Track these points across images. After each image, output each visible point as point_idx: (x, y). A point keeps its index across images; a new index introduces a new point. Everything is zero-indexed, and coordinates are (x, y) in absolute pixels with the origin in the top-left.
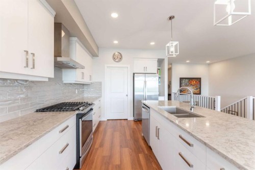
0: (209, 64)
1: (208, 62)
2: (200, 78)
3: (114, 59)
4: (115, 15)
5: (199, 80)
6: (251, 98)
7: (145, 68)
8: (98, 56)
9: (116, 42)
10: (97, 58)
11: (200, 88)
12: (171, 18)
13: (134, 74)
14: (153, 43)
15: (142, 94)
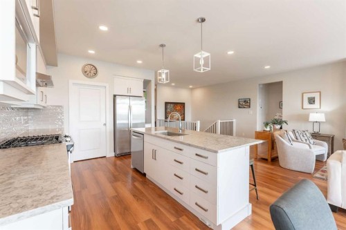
0: (192, 89)
1: (191, 87)
2: (184, 104)
3: (85, 72)
4: (103, 28)
5: (183, 105)
6: (219, 121)
7: (129, 90)
8: (57, 66)
9: (92, 52)
10: (55, 68)
11: (184, 114)
12: (162, 46)
13: (115, 96)
14: (139, 62)
15: (126, 122)
